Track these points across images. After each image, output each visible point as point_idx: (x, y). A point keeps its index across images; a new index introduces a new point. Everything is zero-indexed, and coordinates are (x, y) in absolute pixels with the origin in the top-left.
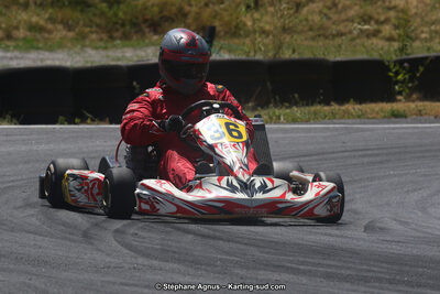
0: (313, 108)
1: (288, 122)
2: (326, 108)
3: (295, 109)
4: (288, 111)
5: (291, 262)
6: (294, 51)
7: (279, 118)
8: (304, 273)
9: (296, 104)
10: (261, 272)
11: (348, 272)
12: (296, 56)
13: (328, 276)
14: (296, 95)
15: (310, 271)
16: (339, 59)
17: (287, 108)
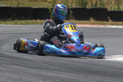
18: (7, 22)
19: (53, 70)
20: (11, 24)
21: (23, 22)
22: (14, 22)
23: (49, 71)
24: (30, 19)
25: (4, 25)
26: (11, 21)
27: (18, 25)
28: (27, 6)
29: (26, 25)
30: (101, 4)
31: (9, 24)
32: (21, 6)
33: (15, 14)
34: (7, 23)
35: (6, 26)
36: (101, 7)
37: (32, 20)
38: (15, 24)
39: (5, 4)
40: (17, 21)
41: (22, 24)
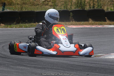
0: (31, 24)
1: (25, 28)
2: (35, 24)
3: (26, 24)
4: (25, 25)
5: (25, 64)
6: (26, 9)
7: (22, 26)
8: (29, 67)
9: (27, 23)
10: (18, 67)
11: (40, 66)
12: (26, 10)
13: (35, 67)
14: (27, 21)
15: (30, 66)
16: (38, 11)
17: (24, 24)
18: (12, 25)
19: (56, 70)
20: (16, 27)
21: (27, 25)
22: (18, 25)
23: (53, 70)
24: (33, 22)
25: (9, 29)
26: (16, 24)
27: (22, 28)
28: (30, 10)
29: (30, 27)
30: (98, 6)
31: (15, 27)
32: (24, 10)
33: (19, 18)
34: (12, 27)
35: (11, 30)
36: (99, 8)
37: (35, 23)
38: (20, 27)
39: (9, 9)
40: (22, 25)
41: (26, 27)
